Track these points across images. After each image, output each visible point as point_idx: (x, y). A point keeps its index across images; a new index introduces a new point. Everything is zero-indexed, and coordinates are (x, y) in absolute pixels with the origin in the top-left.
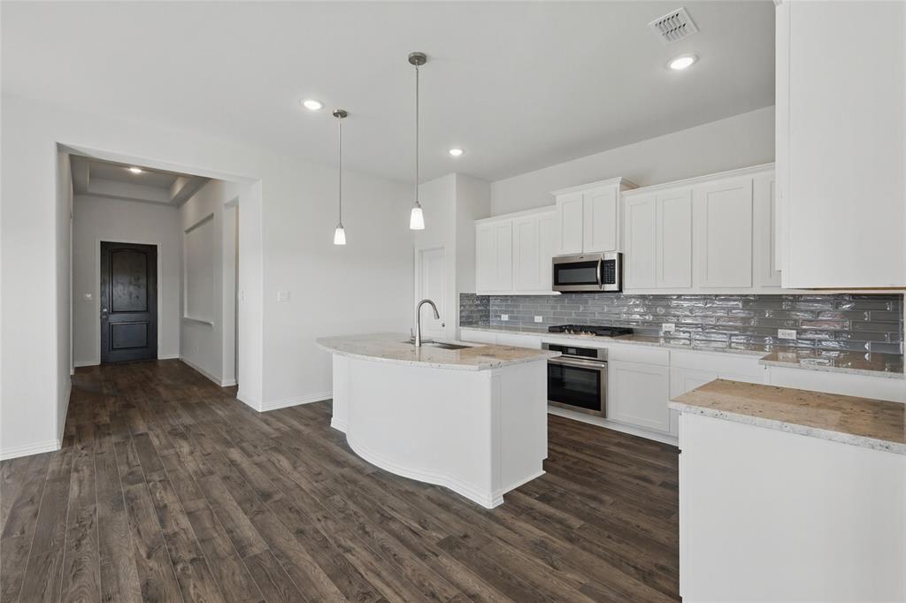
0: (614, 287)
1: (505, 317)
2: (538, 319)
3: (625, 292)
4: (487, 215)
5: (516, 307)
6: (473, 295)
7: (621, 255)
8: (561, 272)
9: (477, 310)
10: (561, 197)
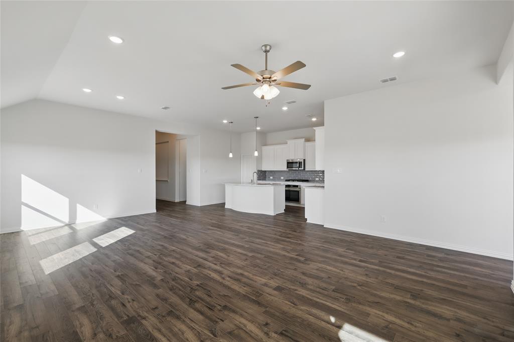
0: (302, 169)
1: (271, 178)
2: (282, 178)
3: (306, 170)
4: (266, 145)
5: (275, 174)
6: (261, 171)
7: (304, 160)
8: (289, 164)
9: (263, 175)
10: (289, 142)
